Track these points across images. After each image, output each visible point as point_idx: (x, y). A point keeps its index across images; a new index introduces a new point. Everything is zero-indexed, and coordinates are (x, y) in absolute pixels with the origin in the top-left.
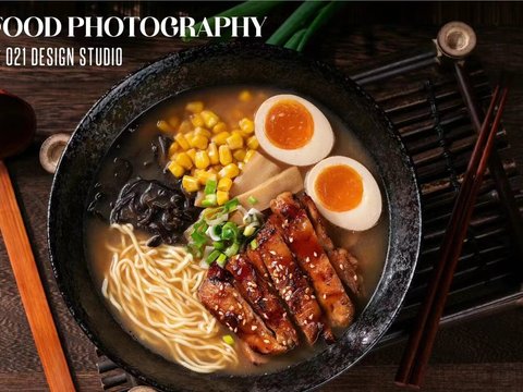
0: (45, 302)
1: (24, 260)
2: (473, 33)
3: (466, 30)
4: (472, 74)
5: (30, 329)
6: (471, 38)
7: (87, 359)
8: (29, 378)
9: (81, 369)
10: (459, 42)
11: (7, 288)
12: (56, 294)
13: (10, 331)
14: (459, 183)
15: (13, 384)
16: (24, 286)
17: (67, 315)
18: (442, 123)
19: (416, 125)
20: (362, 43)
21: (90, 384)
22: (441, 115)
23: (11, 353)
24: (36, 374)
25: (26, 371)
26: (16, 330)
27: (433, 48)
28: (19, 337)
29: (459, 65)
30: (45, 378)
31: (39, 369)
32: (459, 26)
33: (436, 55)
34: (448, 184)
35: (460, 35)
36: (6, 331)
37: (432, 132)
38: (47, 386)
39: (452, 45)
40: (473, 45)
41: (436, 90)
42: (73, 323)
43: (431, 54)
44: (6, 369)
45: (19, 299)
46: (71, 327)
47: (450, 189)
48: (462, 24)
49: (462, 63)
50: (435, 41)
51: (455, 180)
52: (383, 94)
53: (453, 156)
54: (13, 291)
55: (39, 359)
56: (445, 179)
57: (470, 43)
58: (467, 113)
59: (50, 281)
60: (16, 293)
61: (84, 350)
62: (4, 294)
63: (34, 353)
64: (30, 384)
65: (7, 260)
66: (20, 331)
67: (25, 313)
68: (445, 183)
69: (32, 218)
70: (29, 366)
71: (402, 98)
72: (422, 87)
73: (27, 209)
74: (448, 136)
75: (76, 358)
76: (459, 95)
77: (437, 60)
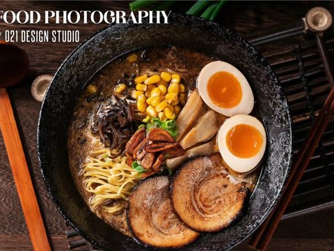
0: (32, 186)
1: (18, 157)
2: (330, 15)
3: (326, 13)
4: (328, 41)
5: (20, 205)
6: (328, 18)
7: (59, 226)
8: (19, 238)
9: (54, 233)
10: (321, 21)
11: (5, 176)
12: (39, 181)
13: (7, 205)
14: (315, 117)
15: (8, 242)
16: (17, 176)
17: (46, 196)
18: (306, 75)
19: (288, 76)
20: (253, 16)
21: (60, 243)
22: (306, 69)
23: (7, 221)
24: (24, 236)
25: (17, 233)
26: (11, 205)
27: (302, 24)
28: (13, 210)
29: (320, 36)
30: (30, 239)
31: (26, 232)
32: (321, 11)
33: (304, 29)
34: (308, 117)
35: (321, 16)
36: (5, 205)
37: (298, 81)
38: (31, 244)
39: (316, 23)
40: (330, 24)
41: (302, 51)
42: (50, 202)
43: (301, 28)
44: (3, 231)
45: (14, 184)
46: (48, 205)
47: (310, 120)
48: (323, 9)
49: (321, 35)
50: (304, 19)
51: (313, 114)
52: (266, 53)
53: (313, 98)
54: (10, 178)
55: (26, 226)
56: (306, 114)
57: (328, 22)
58: (323, 69)
59: (35, 172)
60: (12, 180)
61: (57, 221)
62: (4, 180)
63: (23, 221)
64: (20, 242)
65: (6, 157)
66: (14, 206)
67: (17, 194)
68: (306, 116)
69: (24, 129)
70: (19, 230)
71: (280, 56)
72: (293, 50)
73: (21, 122)
74: (309, 84)
75: (51, 226)
76: (318, 56)
77: (304, 31)
